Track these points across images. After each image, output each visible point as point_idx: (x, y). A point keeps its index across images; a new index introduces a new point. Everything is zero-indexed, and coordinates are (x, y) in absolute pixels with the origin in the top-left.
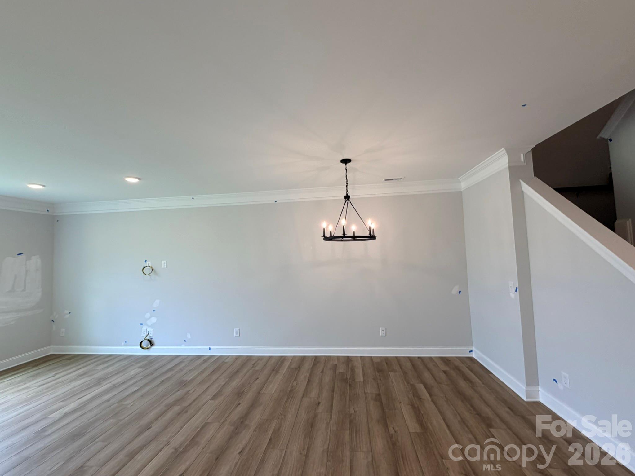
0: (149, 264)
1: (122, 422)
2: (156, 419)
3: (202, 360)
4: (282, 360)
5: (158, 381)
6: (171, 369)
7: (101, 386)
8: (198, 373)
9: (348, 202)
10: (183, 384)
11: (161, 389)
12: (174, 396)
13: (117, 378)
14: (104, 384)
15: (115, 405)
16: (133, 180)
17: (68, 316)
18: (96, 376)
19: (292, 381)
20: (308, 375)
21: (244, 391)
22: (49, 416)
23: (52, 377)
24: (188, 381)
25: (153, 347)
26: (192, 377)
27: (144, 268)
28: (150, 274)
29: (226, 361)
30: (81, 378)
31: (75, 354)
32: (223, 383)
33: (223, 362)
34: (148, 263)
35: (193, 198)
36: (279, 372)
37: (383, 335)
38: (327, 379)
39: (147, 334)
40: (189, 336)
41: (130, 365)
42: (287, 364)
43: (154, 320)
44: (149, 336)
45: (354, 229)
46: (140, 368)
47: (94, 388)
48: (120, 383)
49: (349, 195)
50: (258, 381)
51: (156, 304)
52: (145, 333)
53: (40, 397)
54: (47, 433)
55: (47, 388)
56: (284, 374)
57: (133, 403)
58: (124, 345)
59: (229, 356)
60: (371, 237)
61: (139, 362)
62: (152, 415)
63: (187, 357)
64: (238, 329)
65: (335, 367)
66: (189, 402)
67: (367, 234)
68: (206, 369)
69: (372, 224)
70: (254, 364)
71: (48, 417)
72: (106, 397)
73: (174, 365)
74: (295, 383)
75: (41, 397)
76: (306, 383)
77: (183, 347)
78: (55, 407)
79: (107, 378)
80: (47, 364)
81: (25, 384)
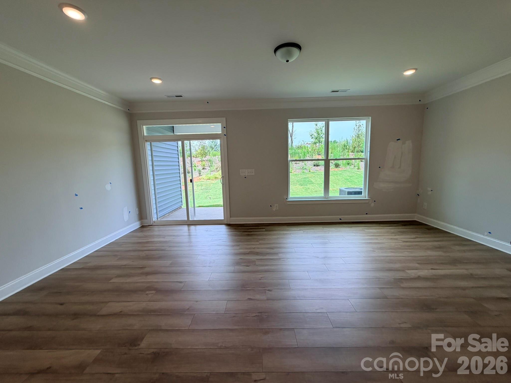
15: (472, 300)
17: (430, 193)
18: (451, 255)
22: (407, 271)
23: (413, 238)
31: (433, 227)
54: (403, 285)
55: (409, 246)
58: (487, 235)
75: (404, 251)
78: (411, 265)
79: (463, 263)
80: (411, 227)
81: (395, 235)
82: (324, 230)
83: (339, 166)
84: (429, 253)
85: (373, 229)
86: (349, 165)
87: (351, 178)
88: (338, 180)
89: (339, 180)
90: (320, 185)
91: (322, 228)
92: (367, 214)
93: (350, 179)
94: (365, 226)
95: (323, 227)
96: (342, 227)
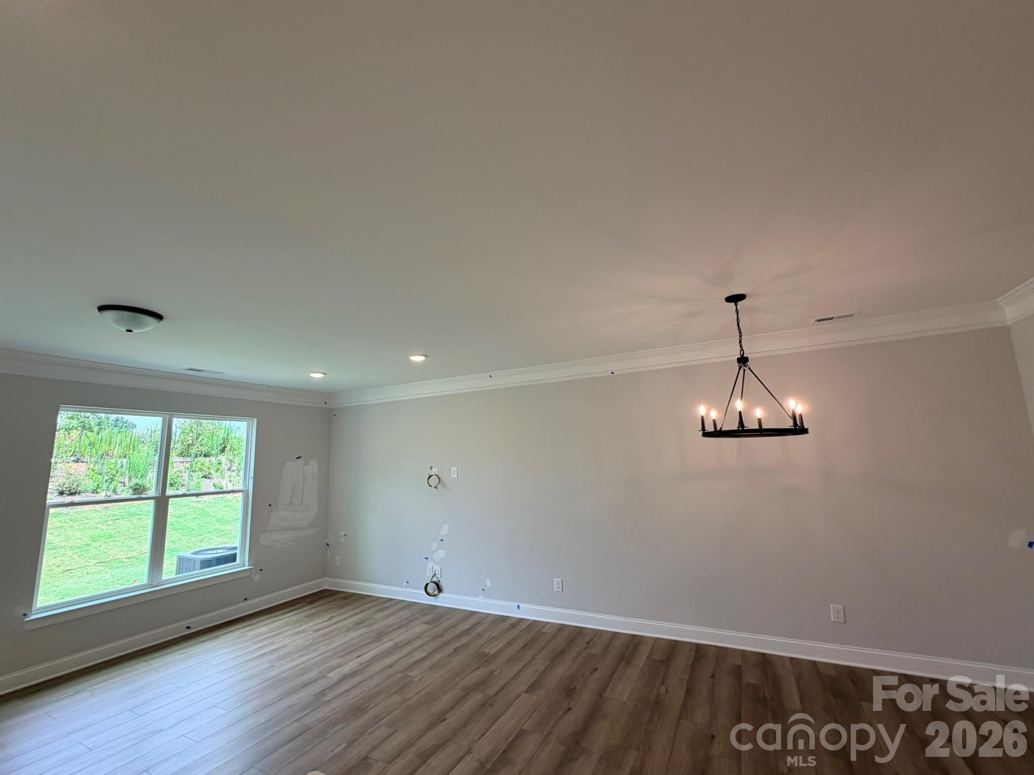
0: (435, 472)
1: (408, 703)
2: (452, 708)
3: (508, 624)
4: (634, 642)
5: (450, 649)
6: (466, 632)
7: (381, 643)
8: (504, 645)
9: (745, 368)
10: (484, 659)
11: (455, 662)
12: (474, 675)
13: (400, 635)
14: (386, 640)
15: (399, 675)
16: (418, 359)
17: (343, 539)
18: (375, 627)
19: (658, 684)
20: (686, 677)
21: (575, 688)
22: (328, 675)
23: (327, 621)
24: (490, 655)
25: (441, 595)
26: (495, 650)
27: (430, 477)
28: (437, 487)
29: (544, 630)
30: (359, 627)
31: (351, 593)
32: (543, 668)
33: (539, 631)
34: (434, 470)
35: (490, 376)
36: (632, 663)
37: (838, 620)
38: (725, 690)
39: (434, 574)
40: (488, 583)
41: (413, 618)
42: (645, 652)
43: (442, 554)
44: (436, 577)
45: (758, 414)
46: (425, 623)
47: (374, 645)
48: (403, 643)
49: (745, 356)
50: (597, 674)
51: (445, 530)
52: (431, 571)
53: (315, 647)
54: (326, 699)
55: (324, 635)
56: (641, 669)
57: (420, 677)
58: (406, 587)
59: (548, 623)
60: (798, 429)
61: (425, 615)
62: (446, 699)
63: (486, 617)
64: (560, 579)
65: (738, 672)
66: (495, 689)
67: (789, 424)
68: (514, 639)
69: (796, 406)
70: (588, 643)
71: (327, 677)
72: (388, 661)
73: (470, 626)
74: (662, 690)
76: (683, 693)
77: (481, 599)
78: (333, 663)
79: (388, 633)
80: (322, 602)
81: (301, 625)
82: (153, 666)
83: (144, 493)
84: (353, 634)
85: (263, 626)
86: (175, 488)
87: (180, 520)
88: (142, 529)
89: (144, 529)
90: (81, 551)
91: (145, 663)
92: (246, 599)
93: (176, 521)
94: (244, 625)
95: (145, 661)
96: (196, 644)
